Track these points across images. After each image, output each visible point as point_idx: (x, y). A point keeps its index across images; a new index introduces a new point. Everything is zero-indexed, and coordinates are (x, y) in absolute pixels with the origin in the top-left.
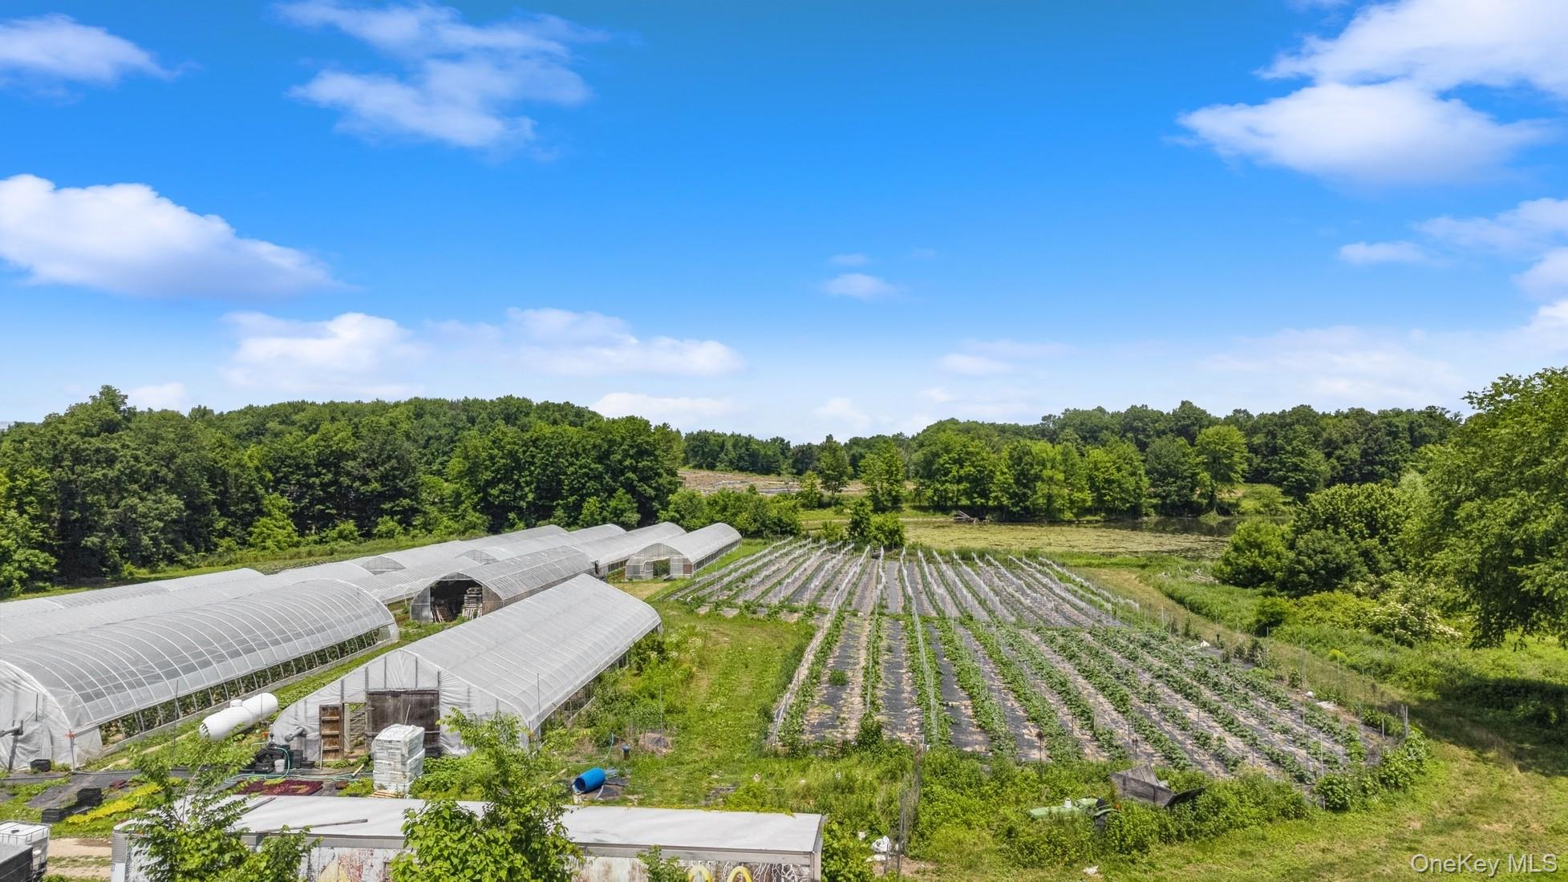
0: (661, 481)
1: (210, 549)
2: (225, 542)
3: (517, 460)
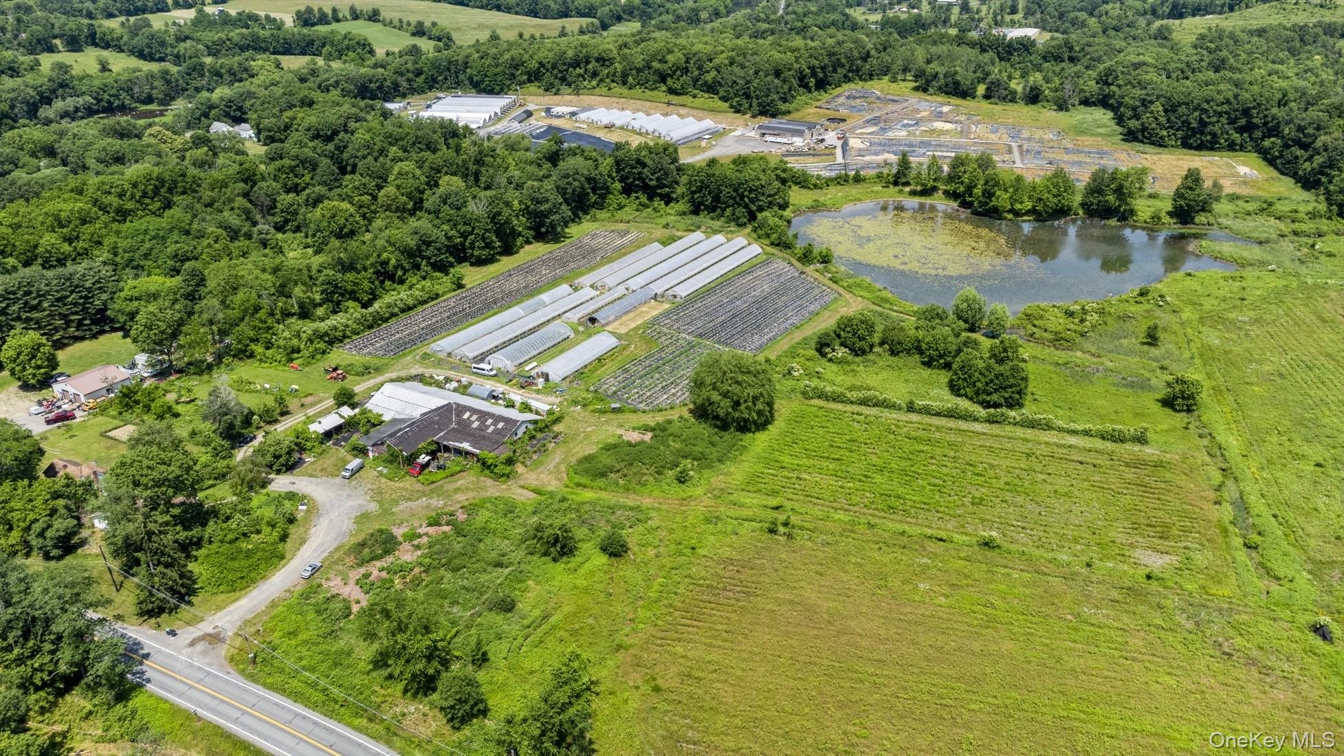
0: (760, 203)
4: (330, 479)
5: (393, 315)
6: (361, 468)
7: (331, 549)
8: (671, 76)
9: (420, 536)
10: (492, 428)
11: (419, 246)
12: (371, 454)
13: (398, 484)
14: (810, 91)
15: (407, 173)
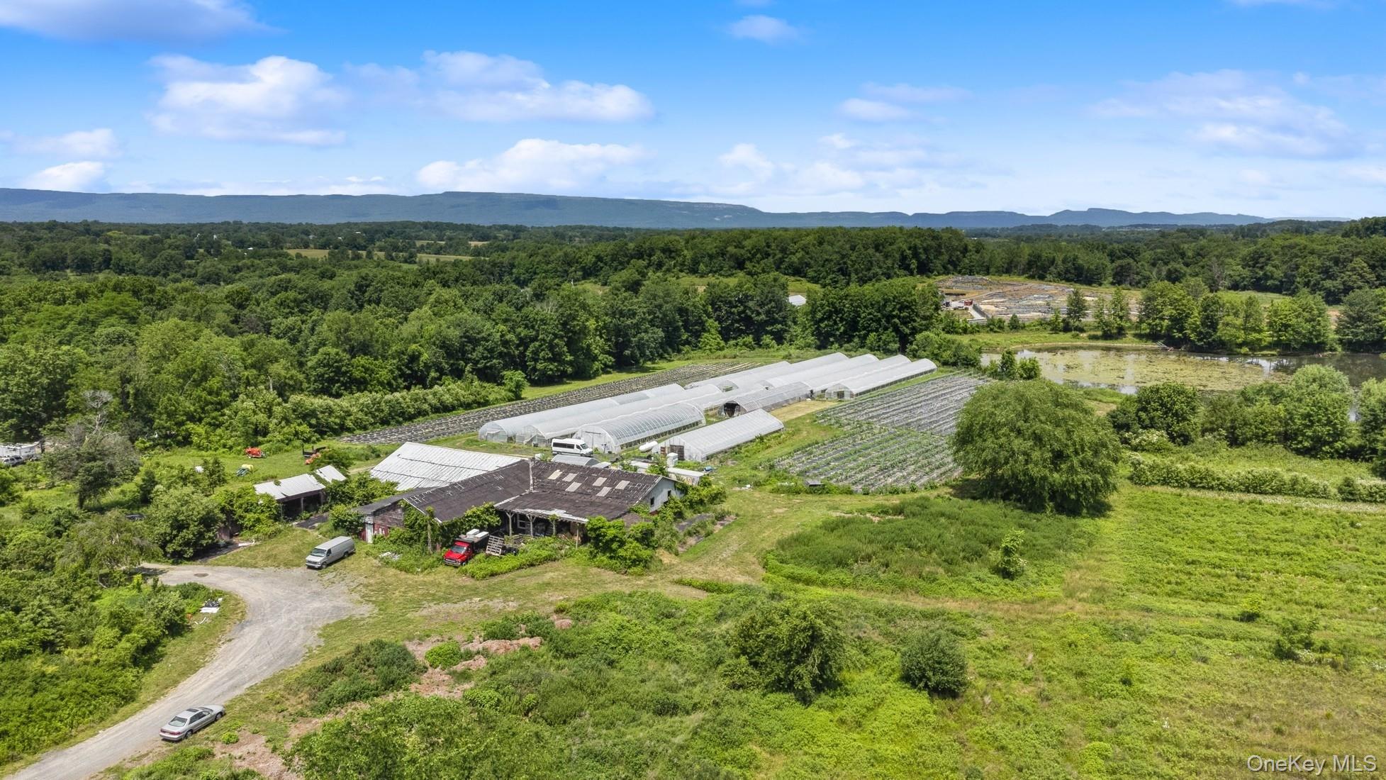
0: (914, 324)
1: (679, 351)
2: (687, 348)
3: (835, 308)
4: (282, 570)
5: (421, 413)
6: (348, 553)
7: (258, 681)
8: (750, 260)
9: (469, 655)
10: (606, 490)
11: (463, 345)
12: (369, 533)
13: (420, 578)
14: (912, 274)
15: (447, 302)
